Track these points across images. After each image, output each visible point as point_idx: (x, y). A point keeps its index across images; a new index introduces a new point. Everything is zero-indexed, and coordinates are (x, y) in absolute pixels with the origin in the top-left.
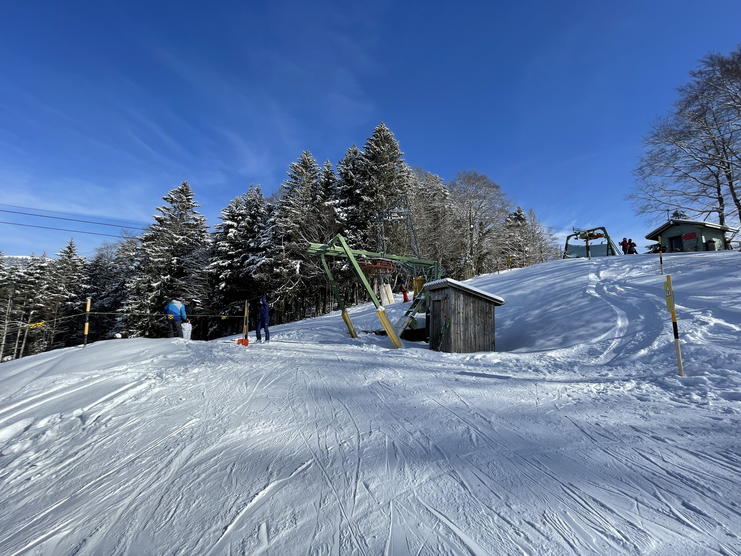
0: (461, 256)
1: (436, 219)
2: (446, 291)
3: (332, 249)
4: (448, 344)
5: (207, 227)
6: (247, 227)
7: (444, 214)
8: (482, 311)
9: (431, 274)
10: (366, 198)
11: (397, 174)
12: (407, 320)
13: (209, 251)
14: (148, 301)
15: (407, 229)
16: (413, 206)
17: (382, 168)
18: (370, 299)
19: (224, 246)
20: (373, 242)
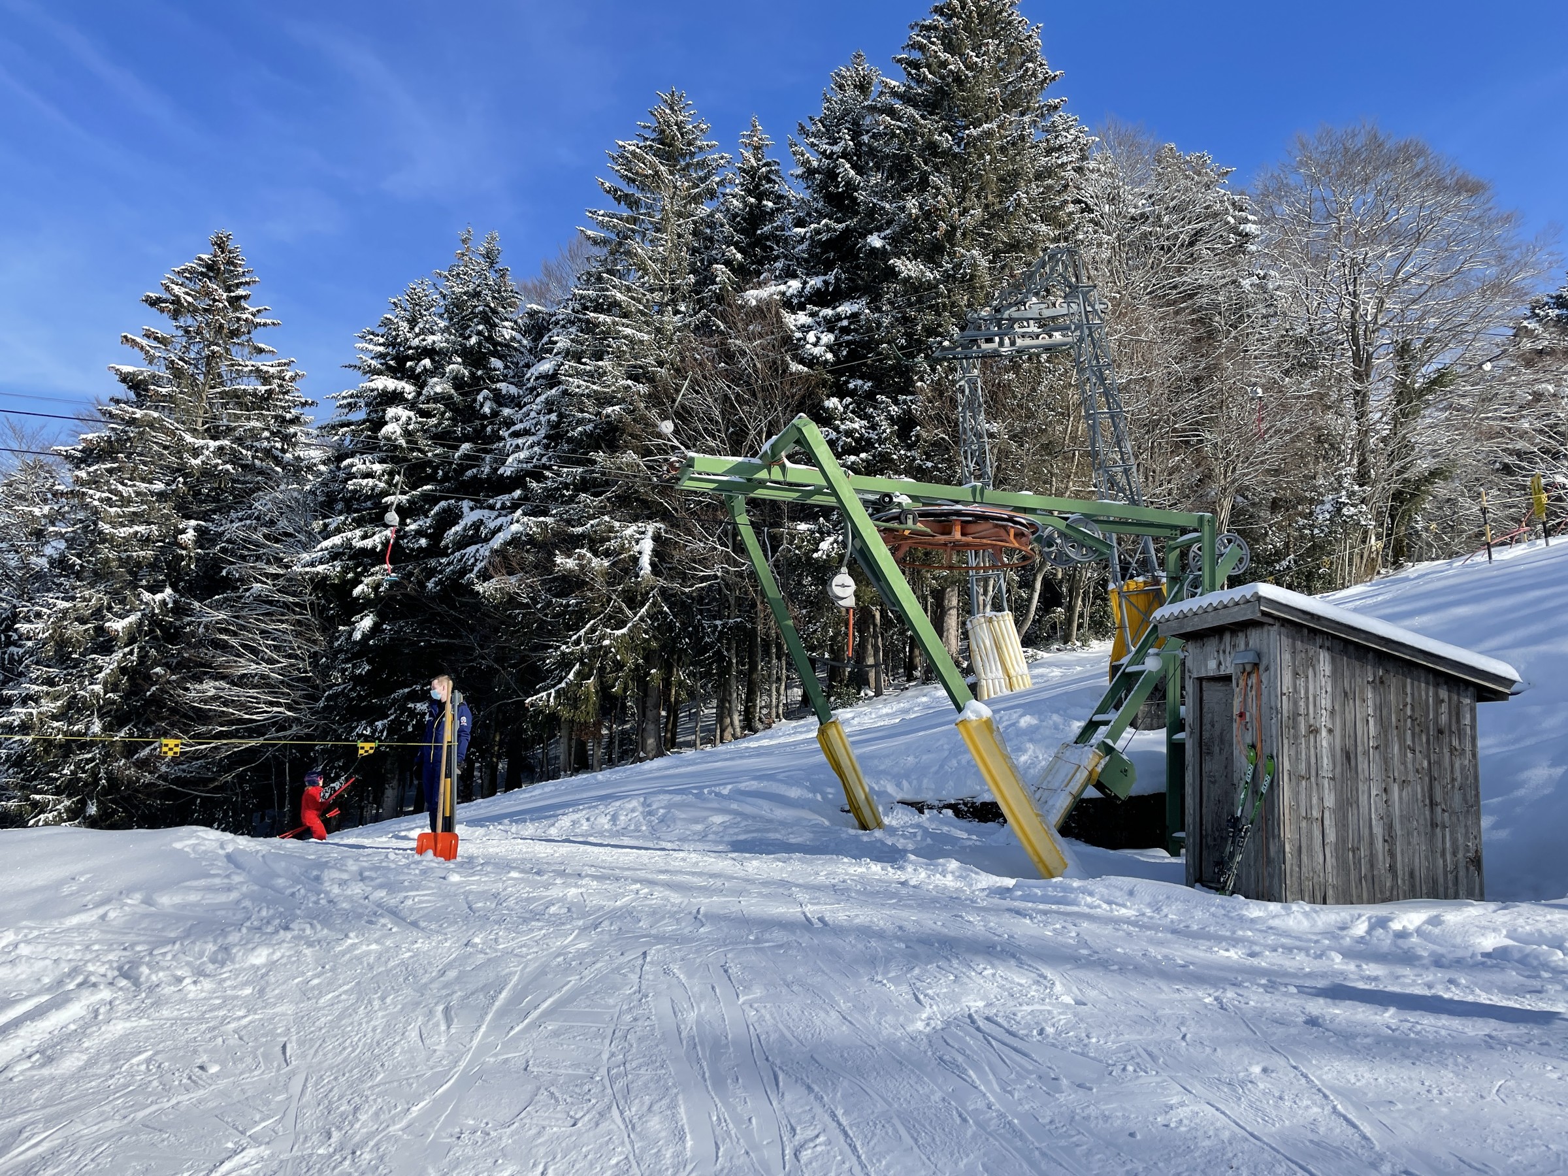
0: (1314, 488)
1: (1206, 337)
2: (1255, 638)
3: (776, 473)
4: (1269, 861)
5: (304, 404)
6: (451, 397)
7: (1239, 312)
8: (1419, 725)
9: (1184, 568)
10: (907, 267)
11: (1033, 160)
12: (1090, 760)
13: (312, 492)
14: (98, 688)
15: (1080, 386)
16: (1104, 294)
17: (972, 142)
18: (932, 674)
19: (369, 475)
20: (937, 444)
